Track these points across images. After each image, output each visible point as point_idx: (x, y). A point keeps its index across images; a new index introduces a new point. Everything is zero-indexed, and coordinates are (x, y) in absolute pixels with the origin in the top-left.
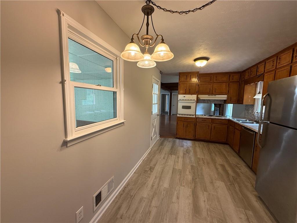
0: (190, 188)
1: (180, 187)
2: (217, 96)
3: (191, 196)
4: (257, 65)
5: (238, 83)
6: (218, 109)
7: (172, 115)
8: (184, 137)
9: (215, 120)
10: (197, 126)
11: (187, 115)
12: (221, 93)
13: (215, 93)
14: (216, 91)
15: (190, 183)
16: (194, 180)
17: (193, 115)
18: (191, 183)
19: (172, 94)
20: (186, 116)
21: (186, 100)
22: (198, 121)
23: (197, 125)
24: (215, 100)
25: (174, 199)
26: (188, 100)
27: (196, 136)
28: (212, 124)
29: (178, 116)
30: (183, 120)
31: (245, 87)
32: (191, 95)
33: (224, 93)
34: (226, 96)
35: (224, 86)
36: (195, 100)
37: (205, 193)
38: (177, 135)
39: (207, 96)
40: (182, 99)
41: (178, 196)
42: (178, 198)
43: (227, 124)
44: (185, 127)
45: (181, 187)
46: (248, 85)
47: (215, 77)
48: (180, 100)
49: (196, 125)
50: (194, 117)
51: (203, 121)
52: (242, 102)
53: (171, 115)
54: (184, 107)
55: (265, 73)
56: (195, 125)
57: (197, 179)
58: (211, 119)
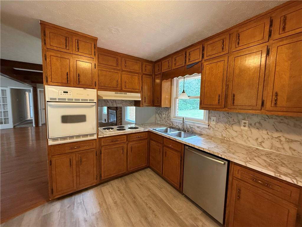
2: (129, 94)
4: (185, 50)
5: (151, 77)
6: (115, 111)
7: (42, 125)
9: (131, 135)
10: (102, 155)
11: (78, 136)
12: (133, 90)
13: (125, 90)
14: (127, 87)
17: (92, 135)
19: (38, 90)
20: (75, 140)
21: (70, 101)
22: (103, 144)
23: (103, 152)
24: (123, 100)
26: (77, 101)
27: (103, 175)
28: (128, 144)
29: (51, 143)
30: (67, 152)
31: (163, 82)
32: (85, 88)
33: (137, 90)
34: (139, 95)
35: (136, 79)
36: (93, 100)
38: (52, 193)
39: (113, 93)
40: (59, 99)
43: (147, 139)
44: (74, 166)
46: (165, 80)
47: (123, 62)
48: (53, 100)
49: (101, 153)
50: (95, 137)
51: (112, 142)
52: (159, 105)
54: (66, 119)
55: (203, 61)
56: (99, 154)
58: (125, 136)
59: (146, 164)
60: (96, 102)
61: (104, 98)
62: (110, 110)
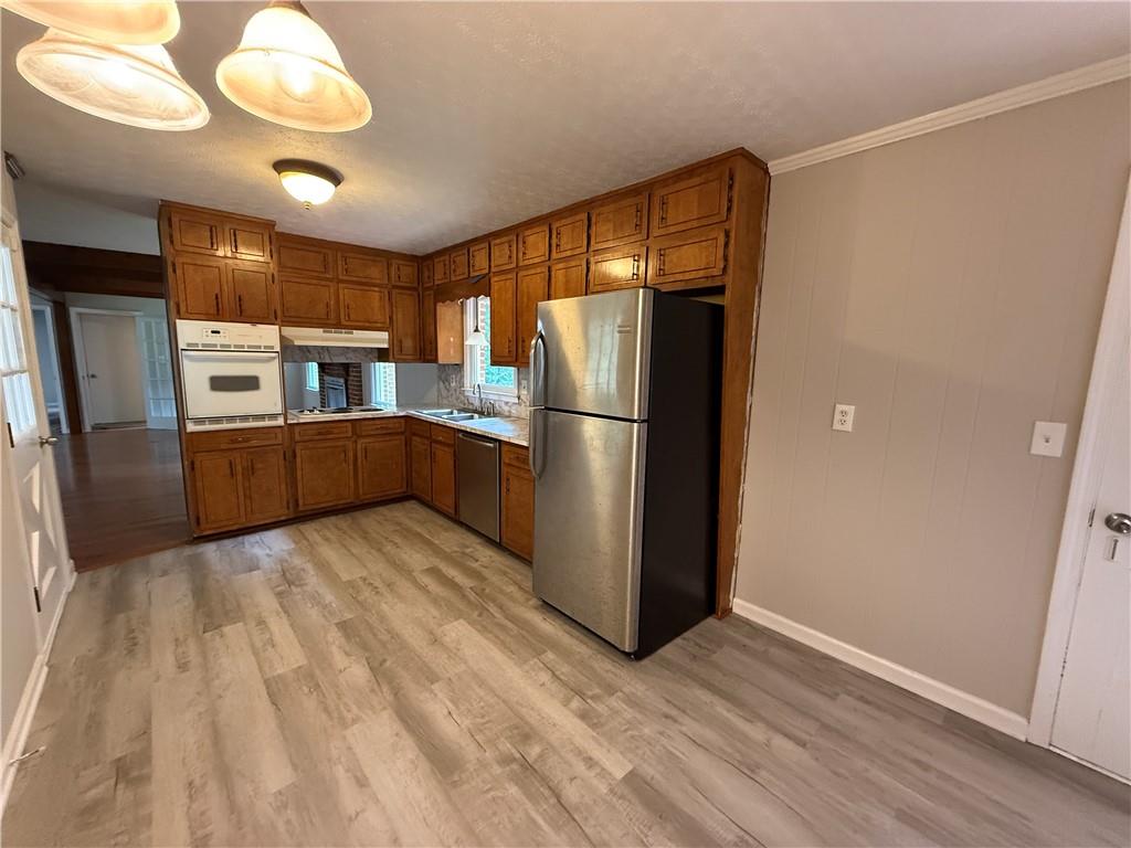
0: (385, 708)
1: (344, 738)
2: (357, 333)
3: (404, 733)
4: (467, 246)
5: (415, 293)
7: (93, 428)
8: (243, 523)
9: (364, 422)
10: (298, 460)
11: (245, 418)
12: (367, 324)
13: (347, 323)
14: (352, 317)
15: (373, 691)
16: (377, 669)
17: (273, 416)
18: (376, 686)
19: (73, 311)
20: (238, 425)
21: (225, 348)
22: (297, 438)
23: (298, 455)
24: (348, 348)
25: (349, 799)
26: (240, 348)
27: (301, 502)
28: (356, 442)
29: (191, 427)
30: (223, 446)
31: (438, 307)
32: (254, 323)
33: (379, 325)
34: (385, 335)
35: (375, 298)
36: (272, 347)
37: (435, 687)
38: (198, 523)
39: (319, 332)
40: (203, 345)
41: (359, 774)
42: (362, 782)
43: (402, 433)
44: (240, 477)
45: (348, 733)
46: (448, 302)
47: (340, 262)
48: (192, 347)
49: (295, 457)
50: (280, 422)
51: (320, 434)
52: (433, 358)
53: (88, 429)
54: (220, 384)
55: (491, 274)
56: (290, 458)
57: (385, 661)
58: (349, 424)
59: (404, 489)
60: (278, 350)
61: (297, 343)
62: (326, 378)
